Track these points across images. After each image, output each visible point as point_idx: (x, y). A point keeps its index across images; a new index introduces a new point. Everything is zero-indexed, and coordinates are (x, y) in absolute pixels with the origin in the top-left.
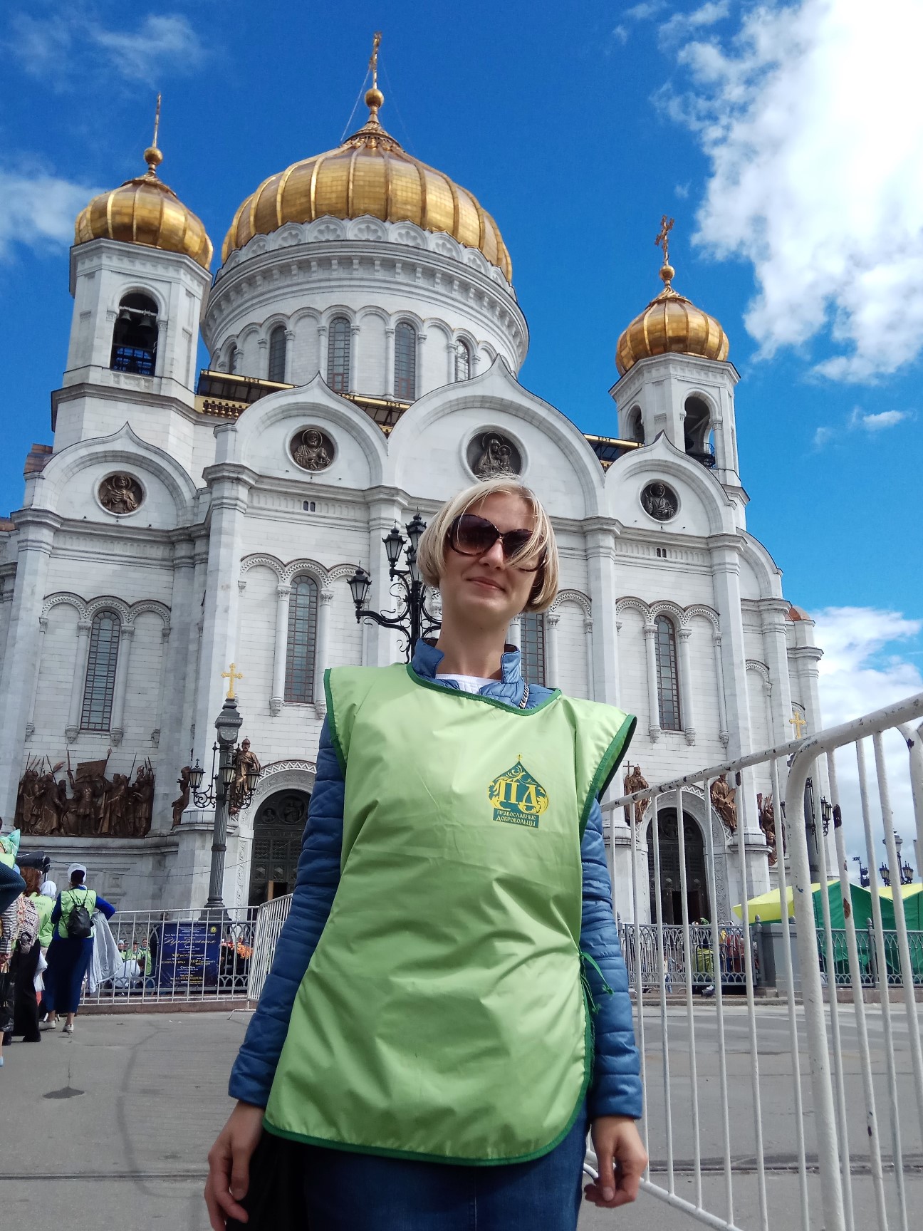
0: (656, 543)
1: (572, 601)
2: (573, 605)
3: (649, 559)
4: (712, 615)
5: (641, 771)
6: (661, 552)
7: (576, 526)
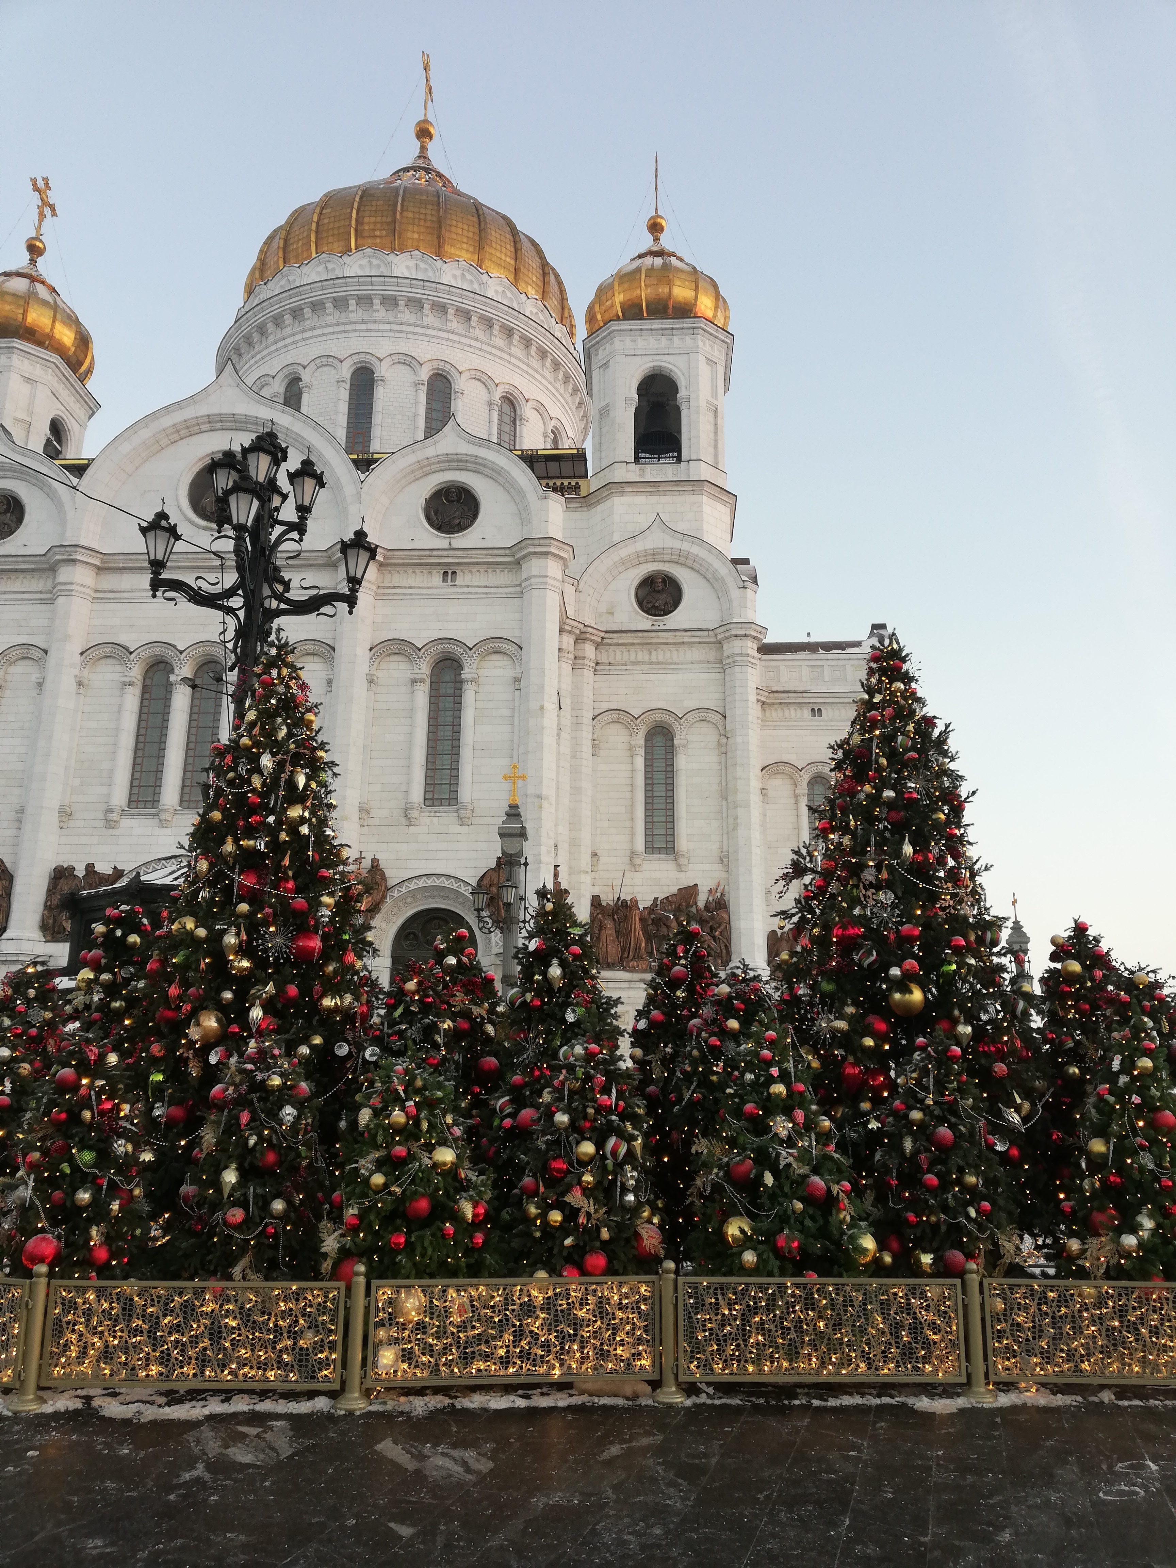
0: (440, 564)
1: (314, 654)
2: (316, 659)
3: (430, 587)
4: (512, 648)
5: (383, 865)
6: (449, 574)
7: (322, 557)
